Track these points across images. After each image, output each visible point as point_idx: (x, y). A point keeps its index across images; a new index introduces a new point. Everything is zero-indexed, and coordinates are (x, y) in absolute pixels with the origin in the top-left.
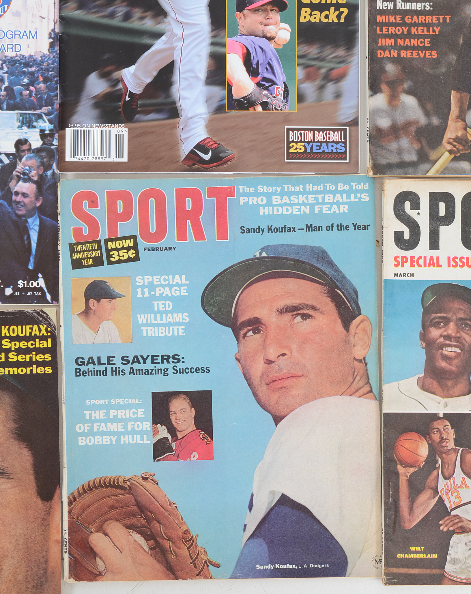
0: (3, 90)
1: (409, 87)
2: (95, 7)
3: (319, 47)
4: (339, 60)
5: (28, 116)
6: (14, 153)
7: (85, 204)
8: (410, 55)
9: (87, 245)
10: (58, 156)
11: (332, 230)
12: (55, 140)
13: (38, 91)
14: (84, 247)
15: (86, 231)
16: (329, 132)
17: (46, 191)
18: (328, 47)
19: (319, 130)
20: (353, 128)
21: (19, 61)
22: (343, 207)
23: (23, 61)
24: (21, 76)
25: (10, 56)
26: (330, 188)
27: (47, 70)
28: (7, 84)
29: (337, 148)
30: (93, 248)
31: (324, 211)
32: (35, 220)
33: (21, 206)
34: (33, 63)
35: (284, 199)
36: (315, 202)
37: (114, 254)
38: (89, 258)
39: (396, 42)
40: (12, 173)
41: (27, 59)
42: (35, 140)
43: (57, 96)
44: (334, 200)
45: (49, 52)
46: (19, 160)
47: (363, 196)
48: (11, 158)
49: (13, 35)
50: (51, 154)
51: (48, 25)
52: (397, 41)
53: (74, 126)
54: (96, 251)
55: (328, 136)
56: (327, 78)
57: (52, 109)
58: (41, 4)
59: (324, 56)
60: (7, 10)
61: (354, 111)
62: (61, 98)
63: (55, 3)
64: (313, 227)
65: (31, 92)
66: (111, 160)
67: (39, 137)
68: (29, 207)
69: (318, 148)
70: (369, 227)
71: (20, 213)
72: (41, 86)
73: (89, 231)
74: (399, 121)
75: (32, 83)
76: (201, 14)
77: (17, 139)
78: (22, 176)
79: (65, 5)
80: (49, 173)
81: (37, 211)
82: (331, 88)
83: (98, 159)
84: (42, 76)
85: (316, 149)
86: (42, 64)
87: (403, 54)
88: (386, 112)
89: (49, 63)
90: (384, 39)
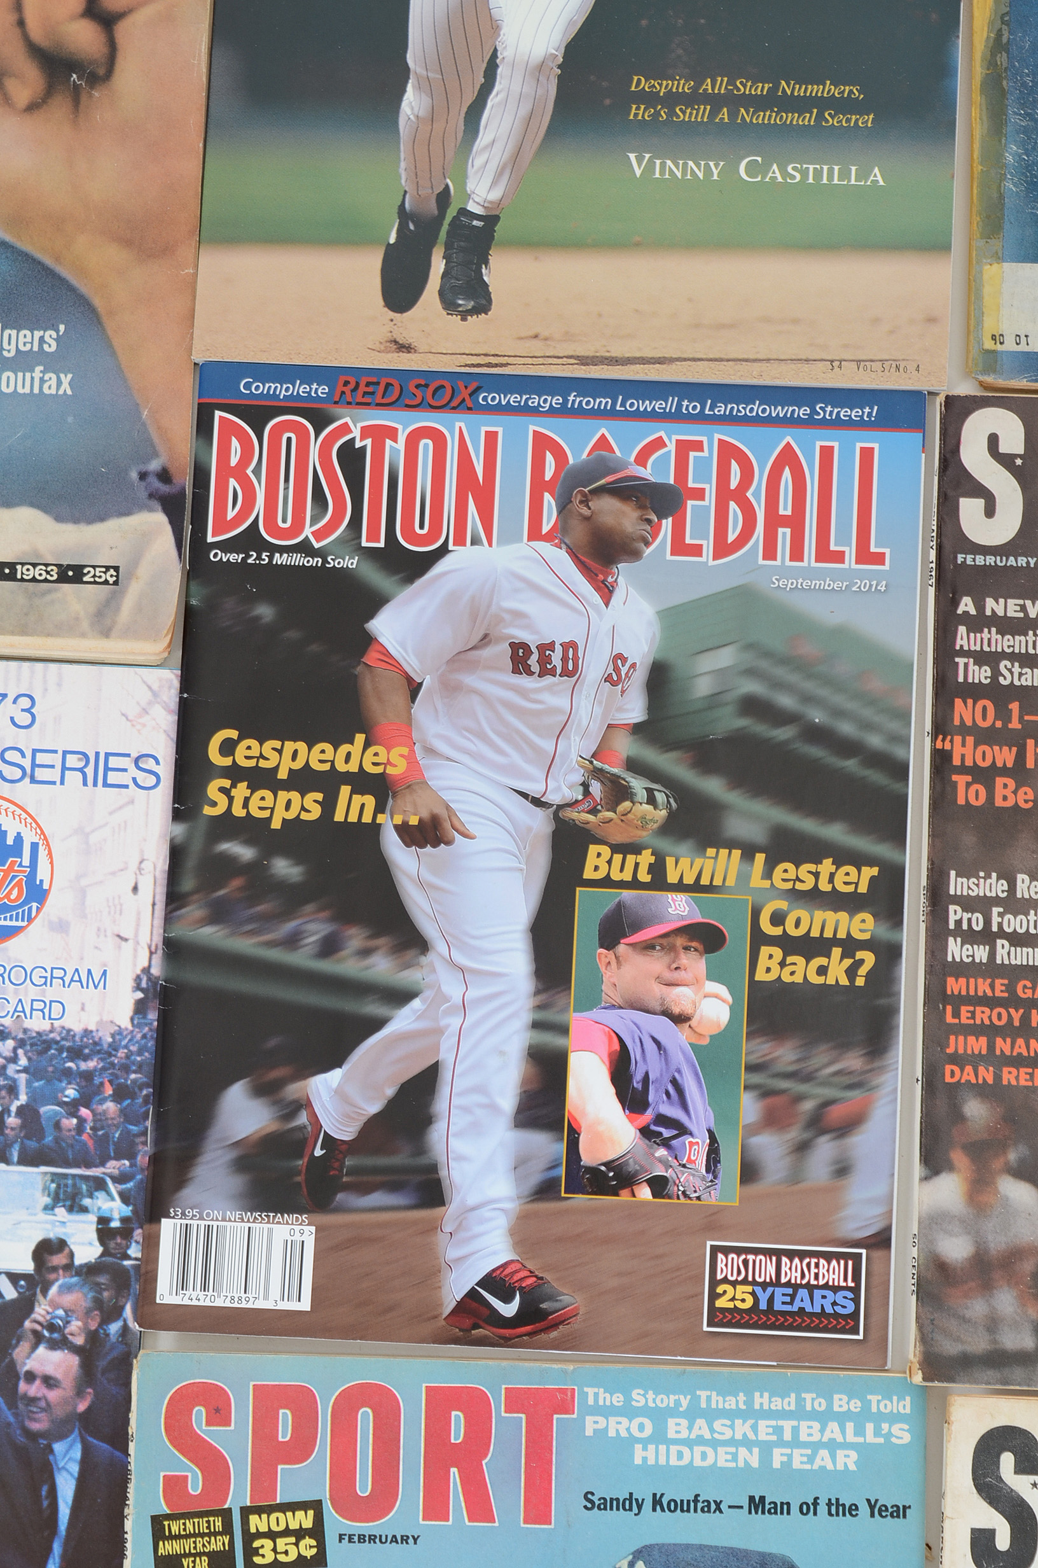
0: (13, 1114)
1: (1022, 1161)
2: (251, 919)
3: (801, 1046)
4: (847, 1080)
5: (70, 1182)
6: (31, 1275)
7: (199, 1414)
8: (1026, 1080)
9: (196, 1520)
10: (138, 1287)
11: (815, 1514)
12: (134, 1244)
13: (99, 1118)
14: (189, 1526)
15: (195, 1485)
16: (816, 1260)
17: (103, 1374)
18: (823, 1047)
19: (791, 1255)
20: (878, 1254)
21: (57, 1042)
22: (845, 1456)
23: (67, 1044)
24: (61, 1081)
25: (37, 1029)
26: (813, 1404)
27: (126, 1069)
28: (23, 1099)
29: (834, 1304)
30: (212, 1530)
31: (796, 1464)
32: (71, 1447)
33: (39, 1410)
34: (91, 1050)
35: (696, 1426)
36: (774, 1438)
37: (262, 1546)
38: (200, 1554)
39: (991, 1047)
40: (21, 1324)
41: (77, 1038)
42: (83, 1244)
43: (144, 1133)
44: (822, 1436)
45: (133, 1025)
46: (41, 1291)
47: (896, 1429)
48: (22, 1287)
49: (46, 978)
50: (121, 1280)
51: (135, 957)
52: (994, 1043)
53: (183, 1214)
54: (218, 1538)
55: (813, 1270)
56: (818, 1124)
57: (131, 1166)
58: (121, 905)
59: (810, 1069)
60: (35, 917)
61: (880, 1210)
62: (157, 1142)
63: (154, 904)
64: (767, 1503)
65: (82, 1121)
66: (268, 1305)
67: (94, 1236)
68: (60, 1412)
69: (788, 1299)
70: (908, 1511)
71: (35, 1426)
72: (108, 1108)
73: (203, 1485)
74: (992, 1245)
75: (85, 1100)
76: (512, 950)
77: (40, 1238)
78: (46, 1333)
79: (178, 913)
80: (114, 1328)
81: (77, 1424)
82: (825, 1149)
83: (236, 1299)
84: (110, 1082)
85: (783, 1303)
86: (113, 1053)
87: (1009, 1076)
88: (962, 1221)
89: (130, 1051)
90: (961, 1038)
